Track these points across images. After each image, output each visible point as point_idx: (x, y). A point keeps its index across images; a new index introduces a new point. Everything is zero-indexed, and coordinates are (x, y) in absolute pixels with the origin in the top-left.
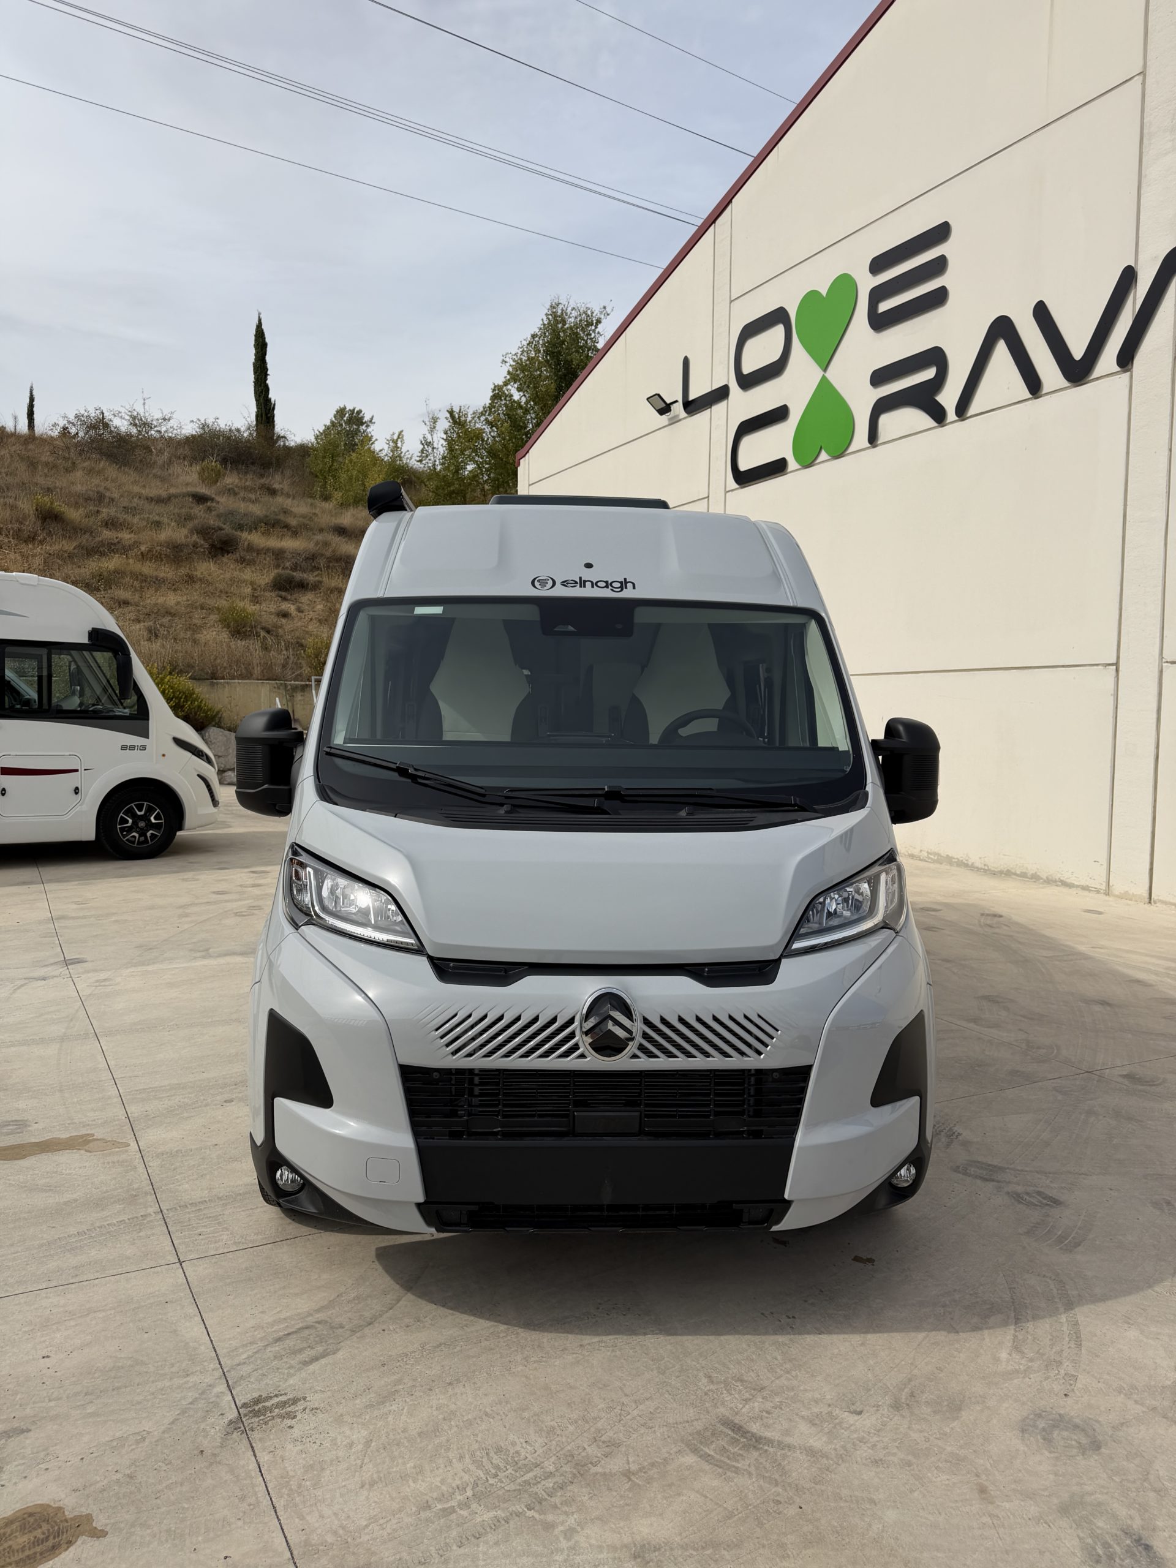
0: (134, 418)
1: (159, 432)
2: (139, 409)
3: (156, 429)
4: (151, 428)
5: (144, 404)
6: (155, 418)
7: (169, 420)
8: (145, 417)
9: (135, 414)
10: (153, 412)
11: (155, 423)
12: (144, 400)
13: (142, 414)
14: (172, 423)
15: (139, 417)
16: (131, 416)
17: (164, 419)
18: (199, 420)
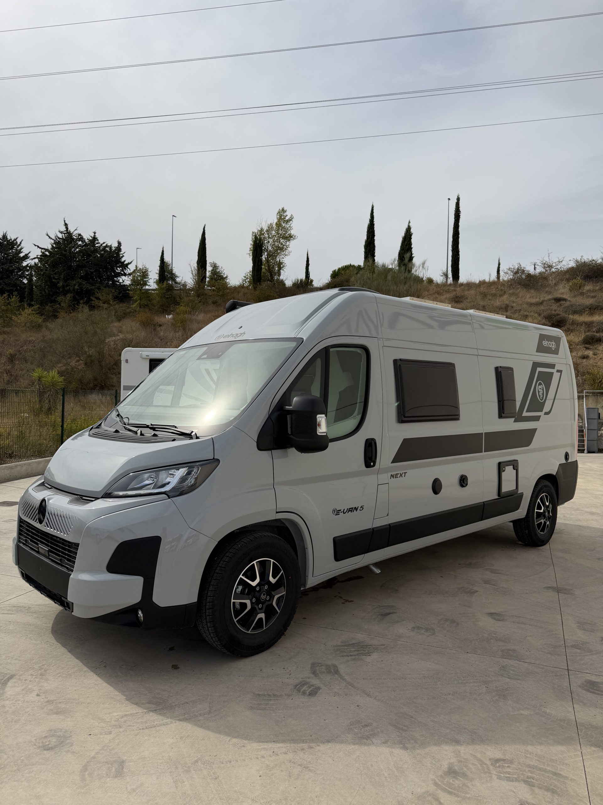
0: (544, 264)
1: (557, 269)
2: (546, 259)
3: (555, 268)
4: (552, 267)
5: (549, 256)
6: (554, 262)
7: (562, 262)
8: (549, 262)
9: (544, 262)
10: (553, 260)
11: (554, 264)
12: (549, 254)
13: (548, 262)
14: (564, 263)
15: (546, 263)
16: (542, 264)
17: (559, 262)
18: (574, 259)
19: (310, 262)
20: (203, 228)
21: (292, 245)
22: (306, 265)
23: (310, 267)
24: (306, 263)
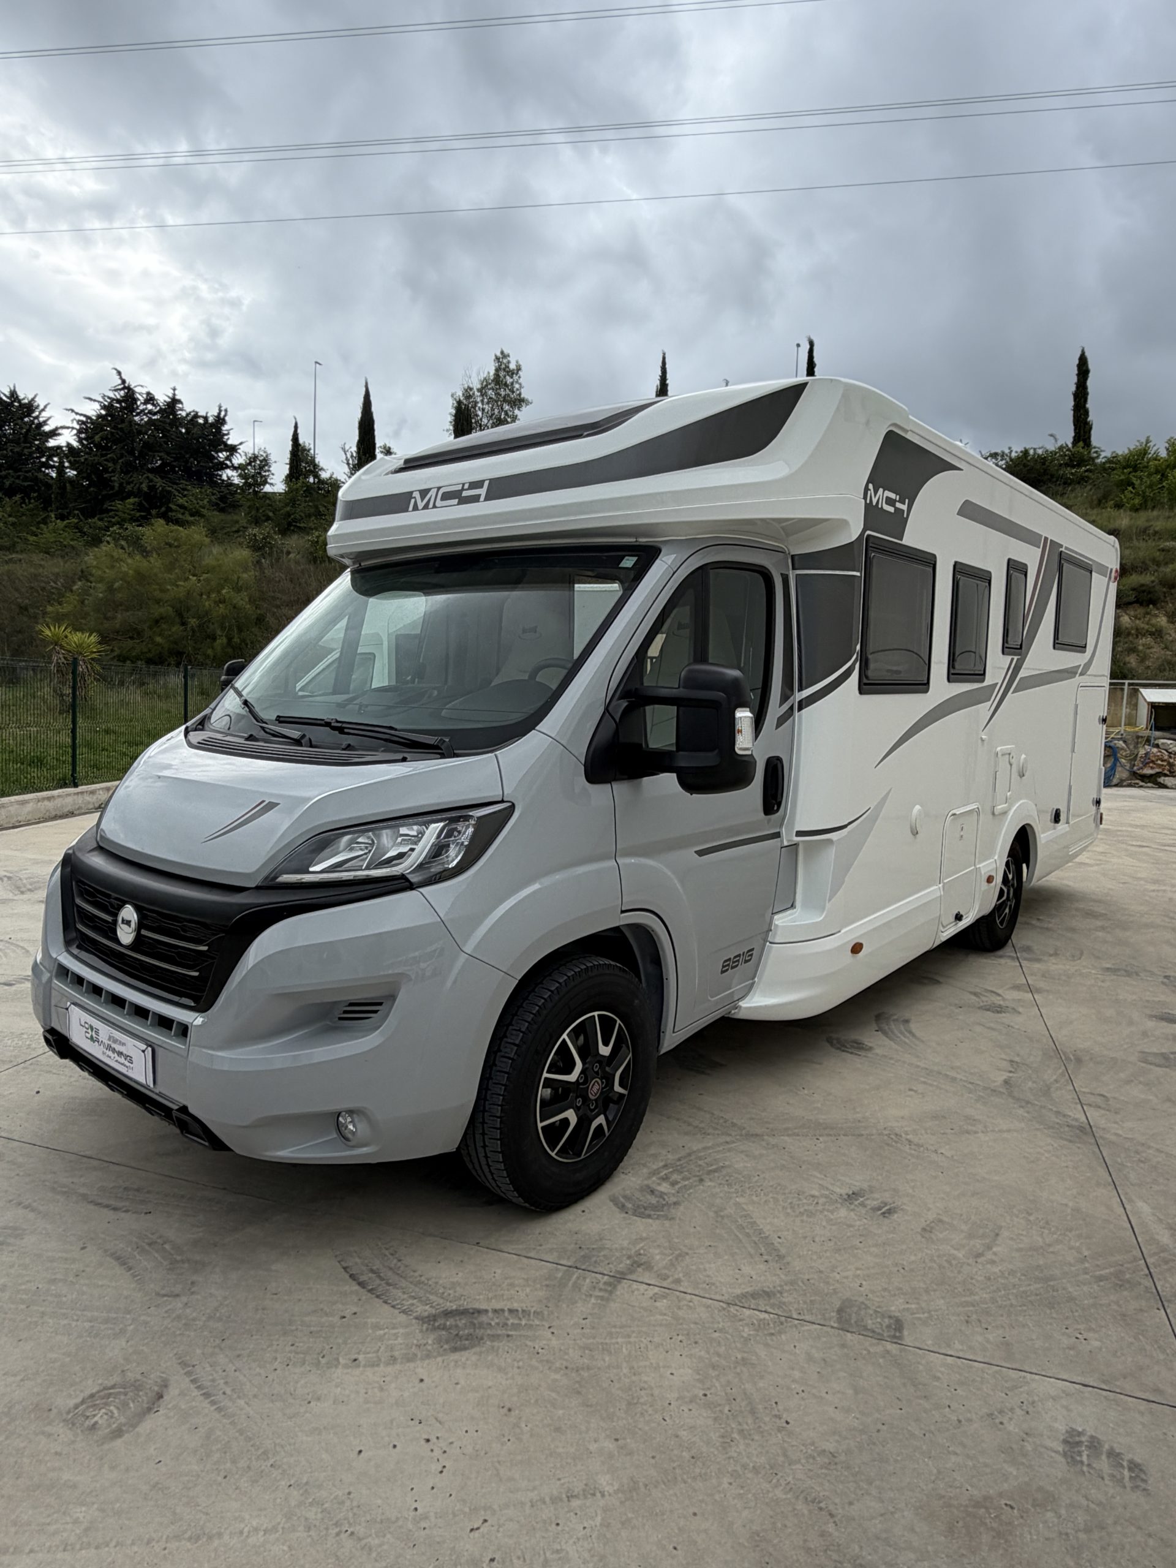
20: (364, 385)
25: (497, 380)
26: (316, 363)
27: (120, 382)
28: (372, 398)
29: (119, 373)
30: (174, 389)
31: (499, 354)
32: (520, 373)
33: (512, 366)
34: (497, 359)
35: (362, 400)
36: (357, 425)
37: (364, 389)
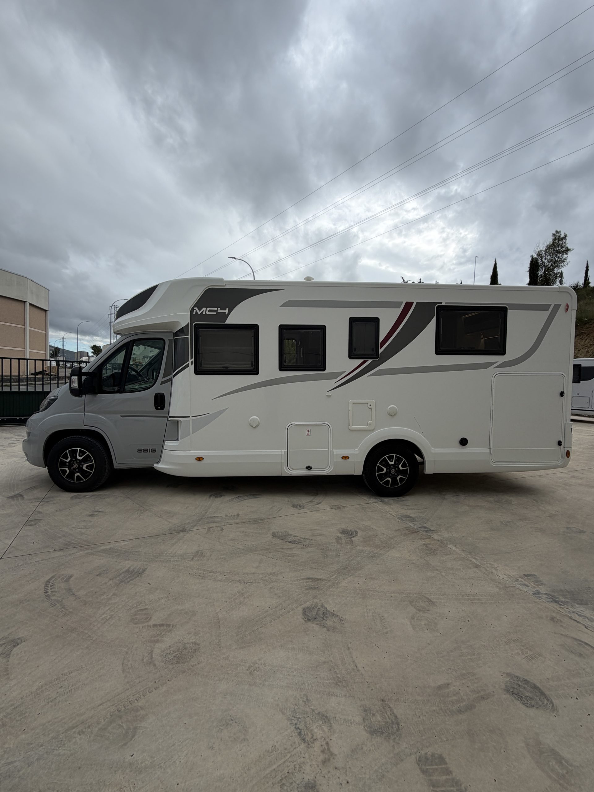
19: (589, 268)
20: (494, 260)
21: (570, 257)
22: (585, 271)
23: (589, 272)
24: (585, 269)
25: (553, 245)
26: (476, 257)
27: (403, 281)
28: (497, 266)
29: (403, 278)
30: (420, 279)
31: (554, 233)
32: (567, 238)
33: (562, 236)
34: (554, 235)
35: (493, 267)
36: (490, 277)
37: (494, 262)
